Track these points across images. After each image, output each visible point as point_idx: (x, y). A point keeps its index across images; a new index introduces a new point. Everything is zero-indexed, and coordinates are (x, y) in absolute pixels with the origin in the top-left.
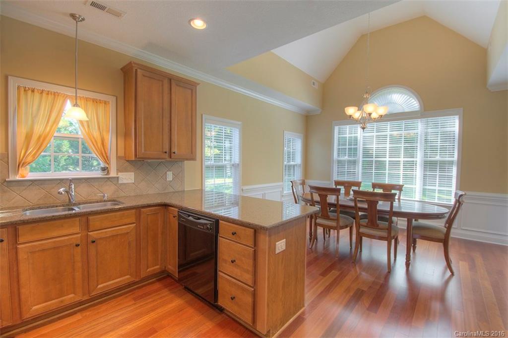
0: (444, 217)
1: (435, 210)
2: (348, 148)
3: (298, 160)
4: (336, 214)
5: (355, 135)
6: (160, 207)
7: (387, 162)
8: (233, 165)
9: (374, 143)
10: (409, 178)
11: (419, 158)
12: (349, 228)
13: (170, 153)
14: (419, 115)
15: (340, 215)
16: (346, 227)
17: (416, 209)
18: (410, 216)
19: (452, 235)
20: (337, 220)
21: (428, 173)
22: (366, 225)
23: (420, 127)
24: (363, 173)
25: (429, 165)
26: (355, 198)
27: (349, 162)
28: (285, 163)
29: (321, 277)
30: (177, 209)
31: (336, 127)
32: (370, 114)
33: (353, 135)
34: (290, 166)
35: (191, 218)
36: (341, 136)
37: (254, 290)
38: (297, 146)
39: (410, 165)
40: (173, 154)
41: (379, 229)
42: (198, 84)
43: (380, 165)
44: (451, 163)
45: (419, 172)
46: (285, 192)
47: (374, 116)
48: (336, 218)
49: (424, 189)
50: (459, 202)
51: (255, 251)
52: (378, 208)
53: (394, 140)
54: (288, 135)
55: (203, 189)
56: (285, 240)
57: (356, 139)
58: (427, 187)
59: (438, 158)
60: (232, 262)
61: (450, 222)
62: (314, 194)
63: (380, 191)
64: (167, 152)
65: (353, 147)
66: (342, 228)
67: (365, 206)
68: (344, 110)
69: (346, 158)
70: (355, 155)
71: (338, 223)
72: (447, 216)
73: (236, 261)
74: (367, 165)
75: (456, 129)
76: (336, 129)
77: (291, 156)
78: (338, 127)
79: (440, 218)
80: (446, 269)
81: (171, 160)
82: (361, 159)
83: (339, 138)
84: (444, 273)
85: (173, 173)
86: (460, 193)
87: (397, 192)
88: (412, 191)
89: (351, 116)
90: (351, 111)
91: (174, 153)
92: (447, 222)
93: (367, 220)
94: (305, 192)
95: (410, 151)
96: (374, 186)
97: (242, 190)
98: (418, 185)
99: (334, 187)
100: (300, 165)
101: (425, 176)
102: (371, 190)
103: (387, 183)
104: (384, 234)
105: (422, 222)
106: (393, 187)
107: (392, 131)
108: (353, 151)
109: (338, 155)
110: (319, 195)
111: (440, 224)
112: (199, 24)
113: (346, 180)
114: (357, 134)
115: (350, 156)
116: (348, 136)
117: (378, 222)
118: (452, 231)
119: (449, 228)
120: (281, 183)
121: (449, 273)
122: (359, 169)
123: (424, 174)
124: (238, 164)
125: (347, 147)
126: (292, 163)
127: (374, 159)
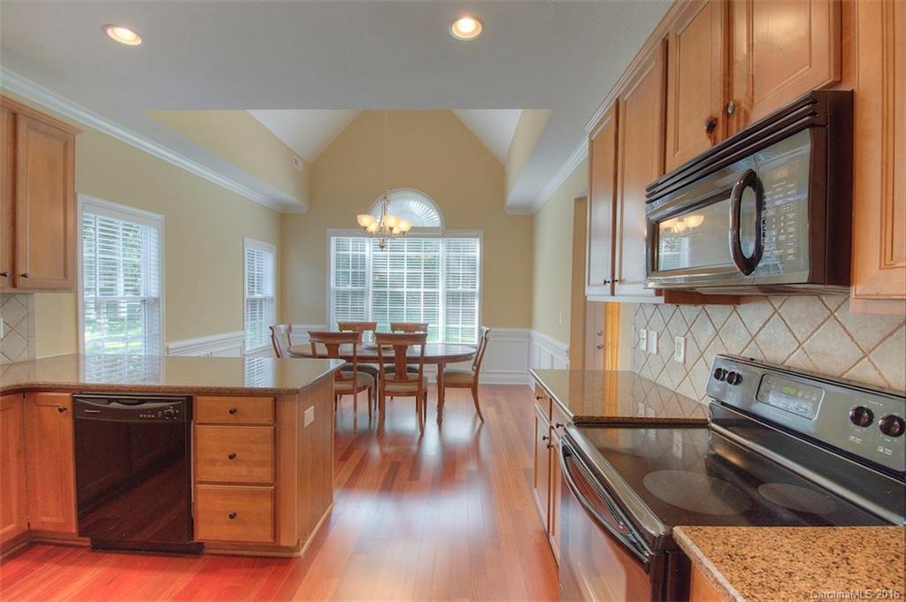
0: (471, 359)
1: (459, 351)
3: (268, 290)
4: (352, 372)
5: (362, 253)
6: (12, 396)
7: (405, 294)
8: (144, 301)
9: (388, 266)
10: (432, 314)
11: (441, 290)
12: (367, 390)
13: (13, 276)
14: (440, 234)
15: (359, 373)
16: (364, 388)
17: (440, 352)
18: (441, 361)
19: (479, 382)
20: (354, 379)
21: (451, 308)
22: (392, 379)
23: (441, 248)
24: (374, 310)
25: (452, 298)
26: (379, 345)
27: (354, 293)
28: (247, 295)
29: (342, 462)
30: (68, 394)
31: (332, 238)
32: (391, 229)
33: (359, 253)
34: (254, 301)
35: (114, 405)
36: (341, 252)
37: (275, 489)
38: (265, 265)
39: (431, 299)
40: (20, 280)
41: (409, 382)
42: (80, 132)
43: (397, 298)
44: (473, 294)
45: (441, 307)
46: (247, 349)
47: (395, 231)
48: (352, 377)
49: (447, 328)
50: (484, 340)
51: (275, 429)
52: (407, 355)
53: (414, 263)
54: (251, 245)
55: (81, 352)
56: (313, 407)
57: (363, 257)
58: (451, 326)
59: (460, 289)
60: (231, 457)
61: (477, 365)
62: (316, 343)
64: (8, 274)
65: (359, 271)
66: (360, 390)
67: (392, 354)
68: (356, 217)
69: (349, 287)
70: (363, 282)
71: (355, 384)
72: (475, 356)
73: (238, 455)
74: (380, 298)
75: (477, 254)
76: (333, 240)
77: (256, 282)
78: (335, 238)
79: (469, 360)
80: (476, 417)
81: (14, 291)
82: (371, 289)
83: (338, 255)
84: (475, 423)
85: (4, 322)
86: (485, 329)
88: (436, 330)
89: (365, 228)
90: (365, 220)
91: (25, 276)
92: (474, 365)
93: (394, 374)
94: (292, 344)
95: (431, 281)
97: (168, 350)
98: (441, 324)
99: (339, 331)
100: (272, 298)
101: (448, 311)
102: (391, 332)
103: (405, 321)
104: (414, 387)
105: (450, 367)
106: (417, 327)
108: (359, 278)
109: (337, 284)
110: (326, 345)
111: (467, 367)
112: (124, 36)
113: (350, 321)
114: (365, 251)
115: (354, 284)
116: (351, 253)
117: (408, 374)
118: (480, 376)
119: (477, 371)
120: (241, 333)
121: (479, 421)
122: (369, 304)
123: (447, 309)
124: (157, 300)
125: (351, 270)
126: (257, 296)
127: (388, 290)
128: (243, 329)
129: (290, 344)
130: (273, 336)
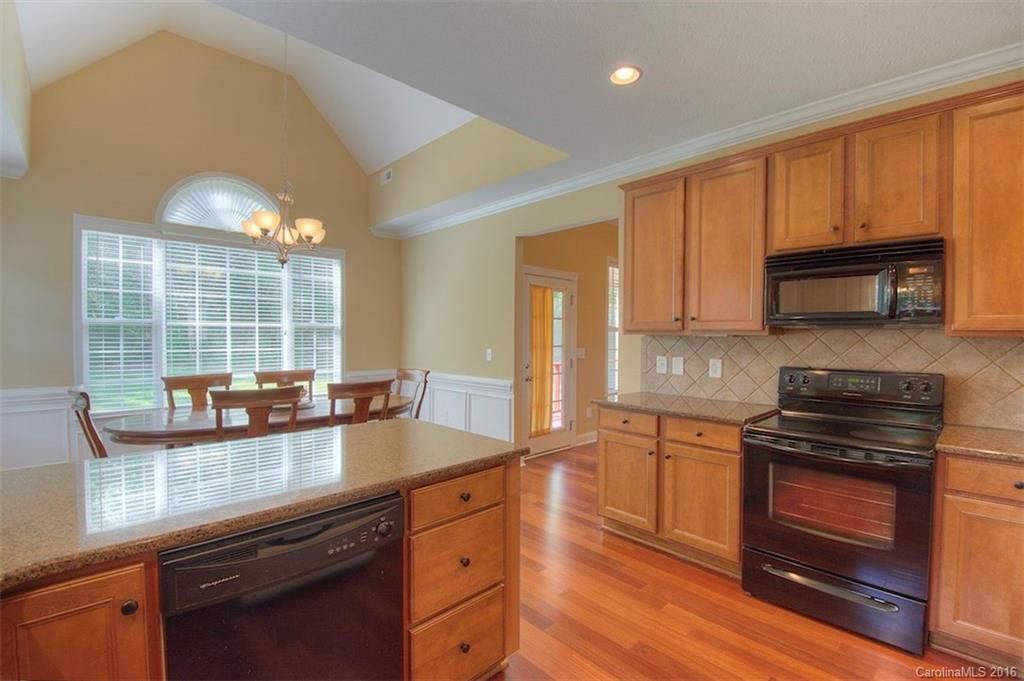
2: (124, 294)
5: (146, 263)
33: (137, 262)
63: (273, 386)
65: (138, 292)
70: (147, 311)
78: (89, 232)
83: (94, 263)
87: (305, 384)
96: (262, 378)
102: (254, 387)
107: (203, 264)
115: (130, 313)
116: (120, 261)
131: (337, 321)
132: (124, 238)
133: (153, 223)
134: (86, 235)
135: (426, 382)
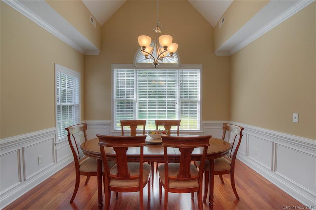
2: (126, 90)
3: (76, 100)
21: (184, 109)
25: (184, 104)
27: (128, 102)
31: (115, 70)
34: (65, 107)
36: (120, 78)
69: (124, 98)
77: (66, 95)
82: (137, 99)
100: (78, 105)
101: (181, 112)
108: (130, 92)
115: (127, 96)
116: (126, 78)
120: (53, 129)
122: (136, 107)
123: (181, 110)
126: (68, 103)
128: (55, 126)
129: (86, 140)
130: (69, 136)
131: (199, 98)
132: (126, 70)
133: (133, 64)
134: (115, 71)
135: (241, 135)
